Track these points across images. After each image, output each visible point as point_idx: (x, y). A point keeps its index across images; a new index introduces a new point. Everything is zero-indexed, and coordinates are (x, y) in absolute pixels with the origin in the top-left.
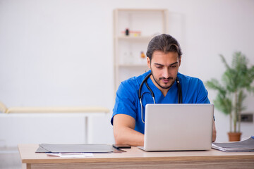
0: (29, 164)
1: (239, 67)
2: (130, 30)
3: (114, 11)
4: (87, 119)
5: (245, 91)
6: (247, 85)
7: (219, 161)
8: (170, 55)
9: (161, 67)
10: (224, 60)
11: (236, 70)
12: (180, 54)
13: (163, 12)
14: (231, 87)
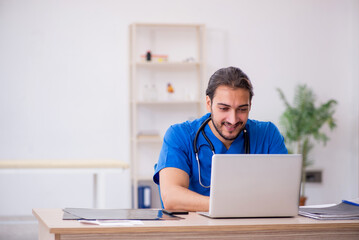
0: (59, 235)
1: (303, 106)
2: (153, 53)
3: (131, 27)
4: (95, 176)
5: (312, 139)
6: (314, 131)
7: (311, 231)
8: (240, 92)
9: (226, 108)
10: (282, 96)
11: (300, 110)
12: (251, 95)
13: (198, 28)
14: (293, 133)
